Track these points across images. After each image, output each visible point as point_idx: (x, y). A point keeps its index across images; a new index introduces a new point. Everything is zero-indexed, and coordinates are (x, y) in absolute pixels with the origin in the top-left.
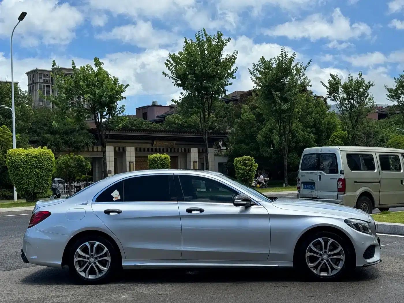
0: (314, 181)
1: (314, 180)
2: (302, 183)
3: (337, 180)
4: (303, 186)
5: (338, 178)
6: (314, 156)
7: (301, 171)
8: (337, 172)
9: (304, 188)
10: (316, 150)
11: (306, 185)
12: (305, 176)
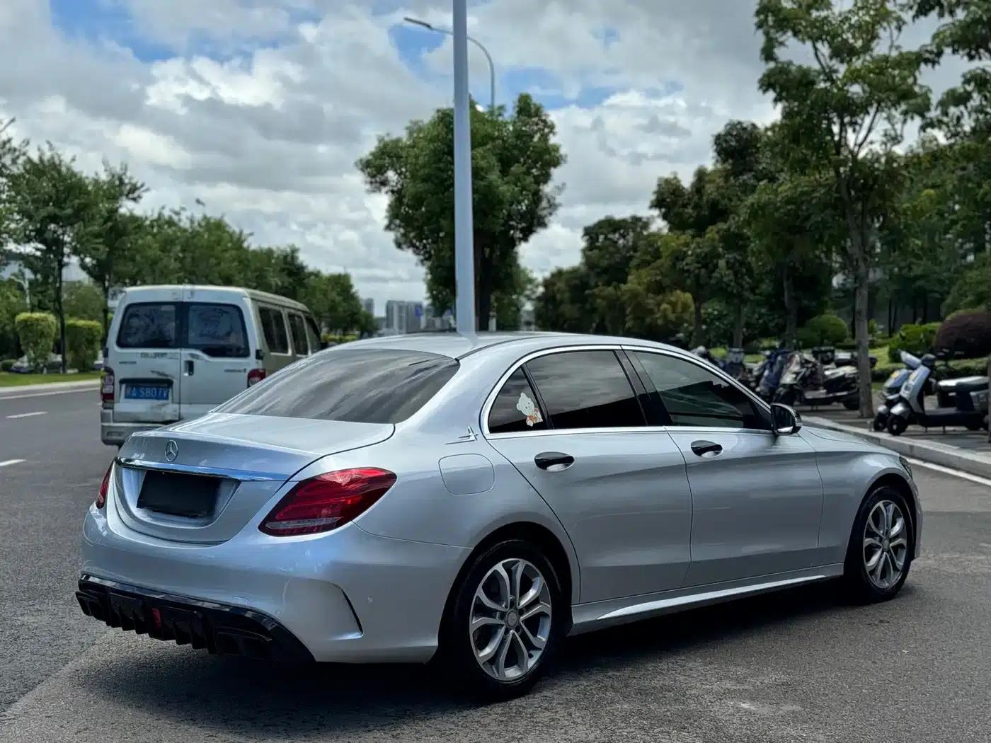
0: (166, 375)
1: (167, 373)
2: (122, 382)
3: (247, 374)
4: (126, 391)
5: (248, 371)
6: (164, 308)
7: (117, 349)
8: (245, 354)
9: (127, 397)
10: (174, 292)
11: (138, 387)
12: (135, 363)
